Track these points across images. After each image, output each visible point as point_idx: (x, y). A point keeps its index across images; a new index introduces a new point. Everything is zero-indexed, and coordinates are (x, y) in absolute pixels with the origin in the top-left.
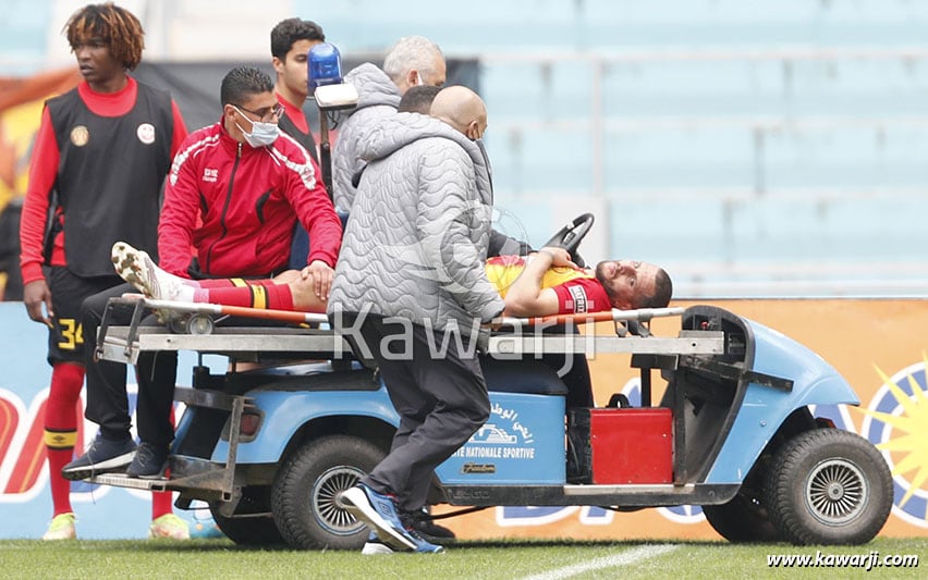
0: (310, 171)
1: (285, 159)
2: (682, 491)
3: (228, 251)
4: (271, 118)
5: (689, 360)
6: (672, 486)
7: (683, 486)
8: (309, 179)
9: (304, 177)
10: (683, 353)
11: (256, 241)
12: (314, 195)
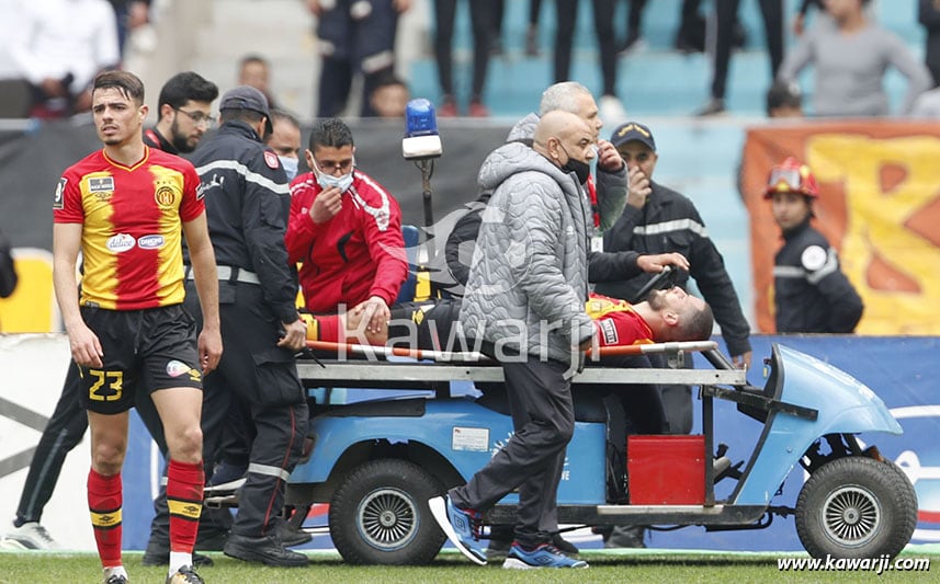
0: (384, 215)
1: (364, 203)
2: (711, 511)
3: (321, 288)
4: (335, 172)
5: (711, 390)
6: (701, 507)
7: (712, 506)
8: (383, 222)
9: (378, 220)
10: (706, 383)
11: (342, 280)
12: (384, 236)
